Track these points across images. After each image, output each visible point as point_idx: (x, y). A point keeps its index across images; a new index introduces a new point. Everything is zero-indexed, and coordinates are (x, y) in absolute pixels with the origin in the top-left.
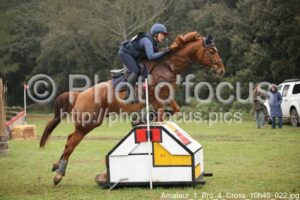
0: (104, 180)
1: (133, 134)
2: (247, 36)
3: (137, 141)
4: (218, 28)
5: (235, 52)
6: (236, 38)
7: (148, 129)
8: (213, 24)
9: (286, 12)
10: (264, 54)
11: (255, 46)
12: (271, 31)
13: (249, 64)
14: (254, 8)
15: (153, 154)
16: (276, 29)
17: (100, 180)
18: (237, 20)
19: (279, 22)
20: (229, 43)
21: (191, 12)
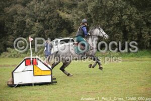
0: (11, 83)
1: (24, 62)
2: (33, 19)
3: (26, 65)
4: (19, 15)
5: (28, 26)
6: (28, 20)
7: (31, 59)
8: (17, 13)
9: (51, 8)
10: (41, 27)
11: (37, 24)
12: (44, 17)
13: (35, 32)
14: (35, 6)
15: (33, 70)
16: (46, 15)
17: (9, 83)
18: (28, 12)
19: (47, 12)
20: (25, 22)
21: (5, 8)
